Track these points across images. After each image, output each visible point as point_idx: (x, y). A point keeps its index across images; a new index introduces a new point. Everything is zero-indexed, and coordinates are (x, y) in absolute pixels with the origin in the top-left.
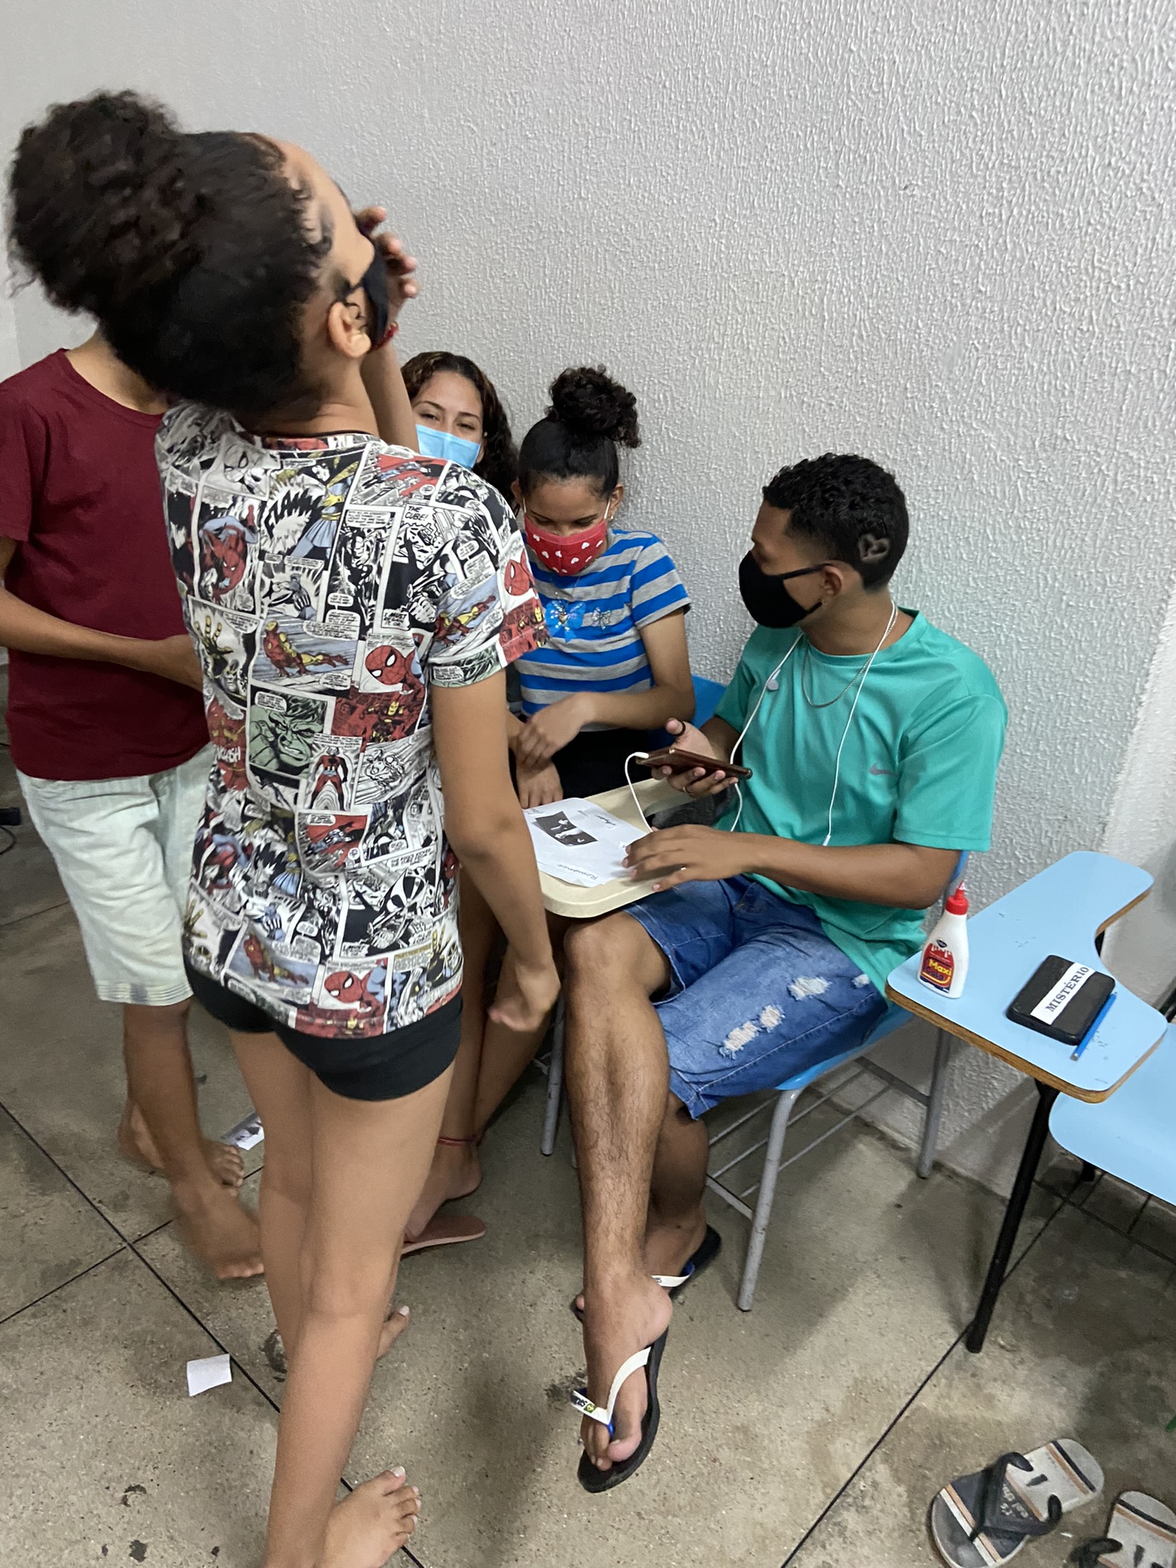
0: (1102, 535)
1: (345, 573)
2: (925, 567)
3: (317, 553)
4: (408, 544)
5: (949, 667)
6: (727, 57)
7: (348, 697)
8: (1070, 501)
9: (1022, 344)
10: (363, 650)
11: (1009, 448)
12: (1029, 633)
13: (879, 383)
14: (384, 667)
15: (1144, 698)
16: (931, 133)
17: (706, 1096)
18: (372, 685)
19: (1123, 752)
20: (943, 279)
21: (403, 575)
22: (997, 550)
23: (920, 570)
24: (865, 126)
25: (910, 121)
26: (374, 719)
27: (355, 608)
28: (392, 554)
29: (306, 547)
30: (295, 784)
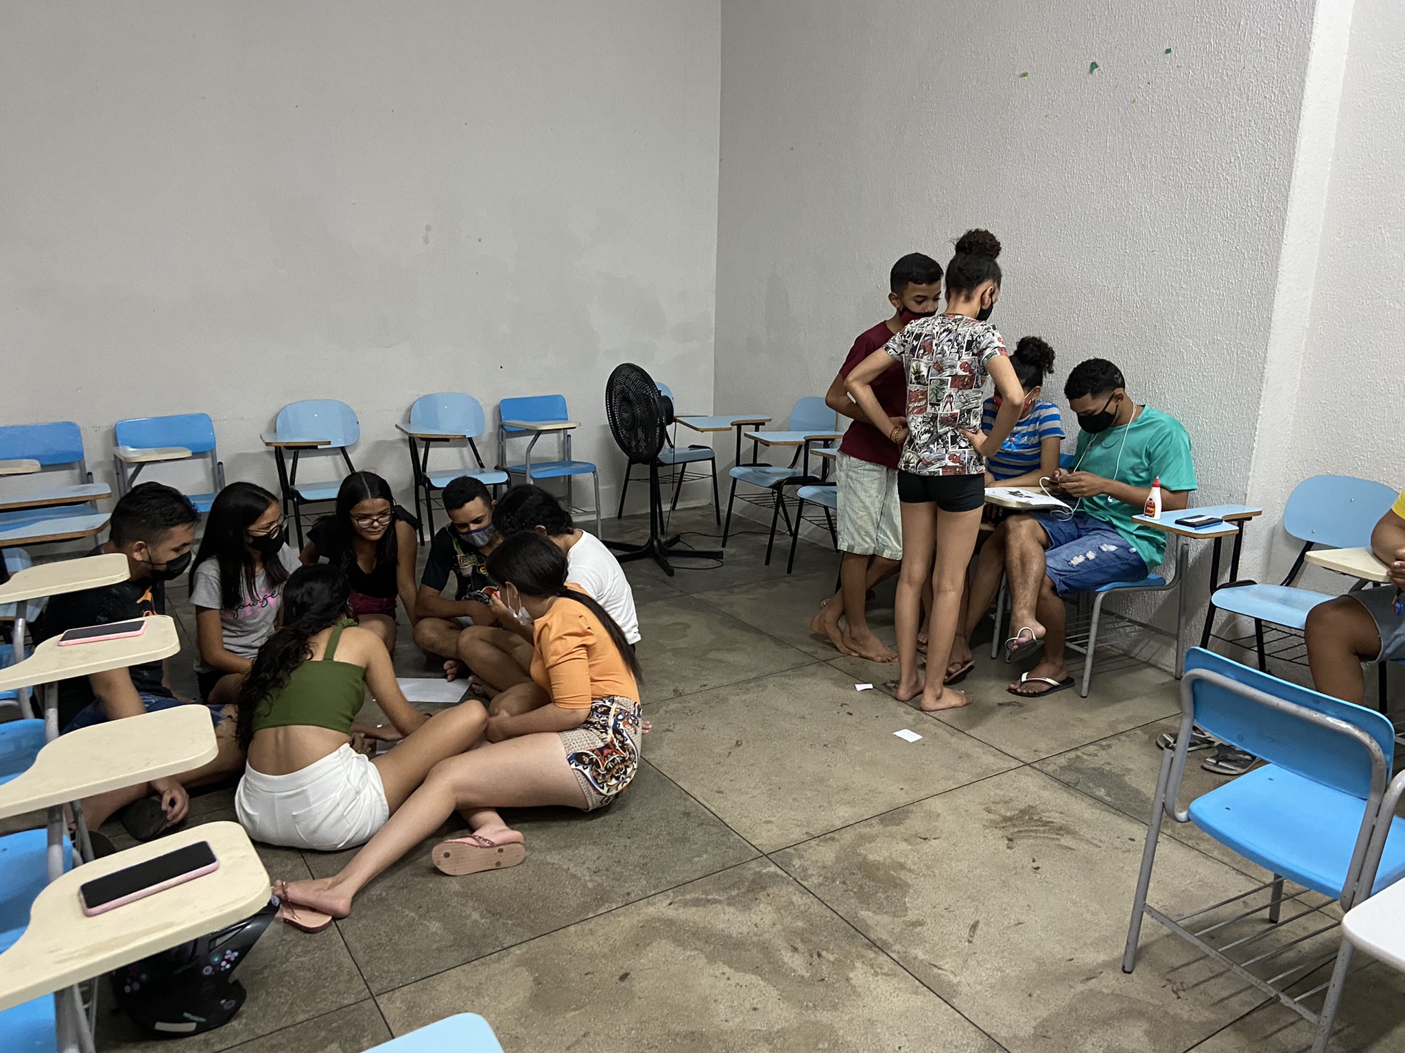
0: (1234, 375)
1: (955, 344)
2: (1167, 397)
3: (950, 340)
4: (972, 335)
5: (1162, 421)
6: (1081, 207)
7: (955, 377)
8: (1221, 363)
9: (1199, 306)
10: (959, 363)
11: (1198, 345)
12: (1210, 418)
13: (1145, 325)
14: (964, 368)
15: (1256, 438)
16: (1161, 232)
17: (1064, 583)
18: (961, 373)
19: (1250, 462)
20: (1168, 285)
21: (970, 343)
22: (1195, 386)
23: (1165, 398)
24: (1136, 230)
25: (1153, 228)
26: (961, 383)
27: (957, 352)
28: (968, 338)
29: (947, 339)
30: (939, 405)
